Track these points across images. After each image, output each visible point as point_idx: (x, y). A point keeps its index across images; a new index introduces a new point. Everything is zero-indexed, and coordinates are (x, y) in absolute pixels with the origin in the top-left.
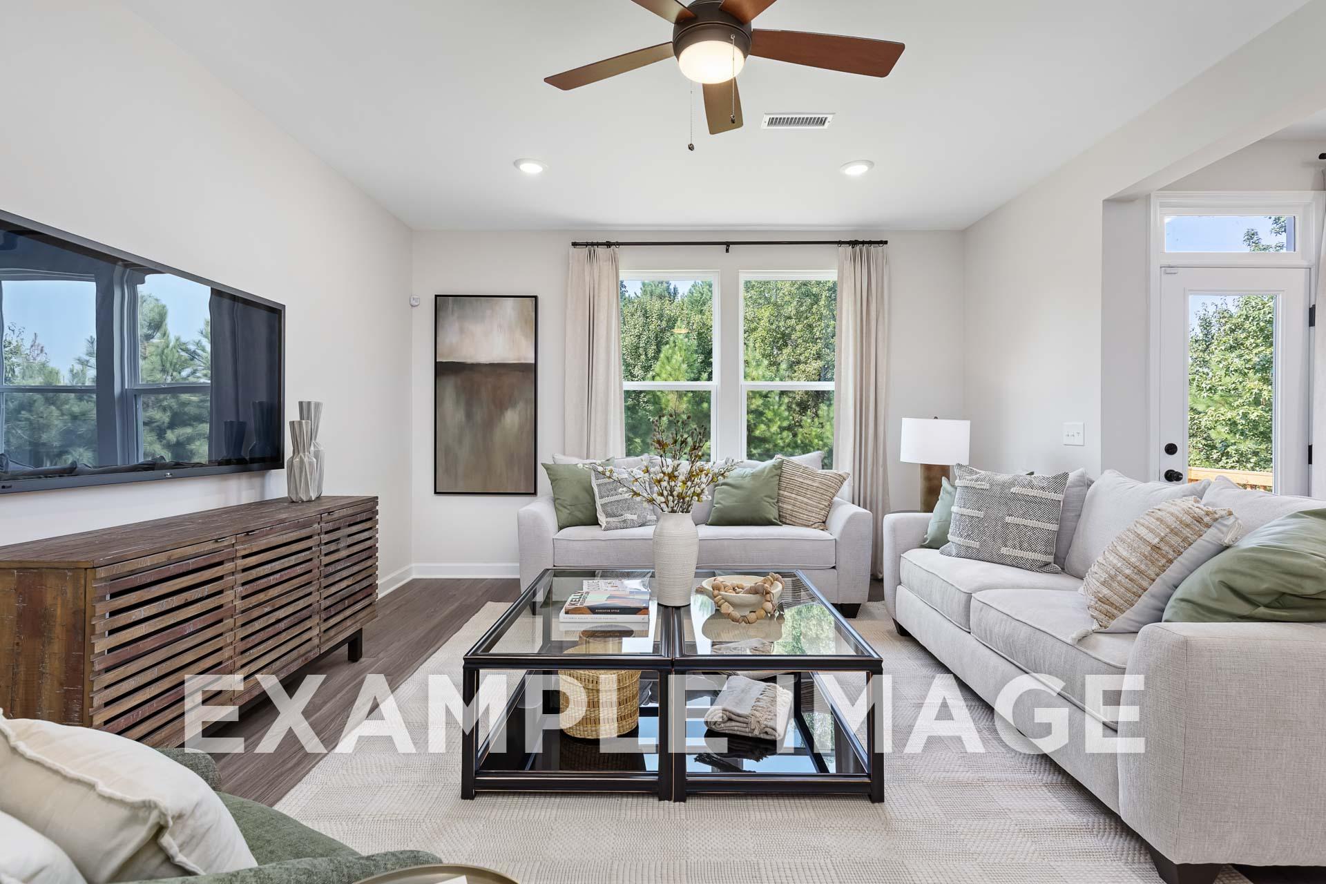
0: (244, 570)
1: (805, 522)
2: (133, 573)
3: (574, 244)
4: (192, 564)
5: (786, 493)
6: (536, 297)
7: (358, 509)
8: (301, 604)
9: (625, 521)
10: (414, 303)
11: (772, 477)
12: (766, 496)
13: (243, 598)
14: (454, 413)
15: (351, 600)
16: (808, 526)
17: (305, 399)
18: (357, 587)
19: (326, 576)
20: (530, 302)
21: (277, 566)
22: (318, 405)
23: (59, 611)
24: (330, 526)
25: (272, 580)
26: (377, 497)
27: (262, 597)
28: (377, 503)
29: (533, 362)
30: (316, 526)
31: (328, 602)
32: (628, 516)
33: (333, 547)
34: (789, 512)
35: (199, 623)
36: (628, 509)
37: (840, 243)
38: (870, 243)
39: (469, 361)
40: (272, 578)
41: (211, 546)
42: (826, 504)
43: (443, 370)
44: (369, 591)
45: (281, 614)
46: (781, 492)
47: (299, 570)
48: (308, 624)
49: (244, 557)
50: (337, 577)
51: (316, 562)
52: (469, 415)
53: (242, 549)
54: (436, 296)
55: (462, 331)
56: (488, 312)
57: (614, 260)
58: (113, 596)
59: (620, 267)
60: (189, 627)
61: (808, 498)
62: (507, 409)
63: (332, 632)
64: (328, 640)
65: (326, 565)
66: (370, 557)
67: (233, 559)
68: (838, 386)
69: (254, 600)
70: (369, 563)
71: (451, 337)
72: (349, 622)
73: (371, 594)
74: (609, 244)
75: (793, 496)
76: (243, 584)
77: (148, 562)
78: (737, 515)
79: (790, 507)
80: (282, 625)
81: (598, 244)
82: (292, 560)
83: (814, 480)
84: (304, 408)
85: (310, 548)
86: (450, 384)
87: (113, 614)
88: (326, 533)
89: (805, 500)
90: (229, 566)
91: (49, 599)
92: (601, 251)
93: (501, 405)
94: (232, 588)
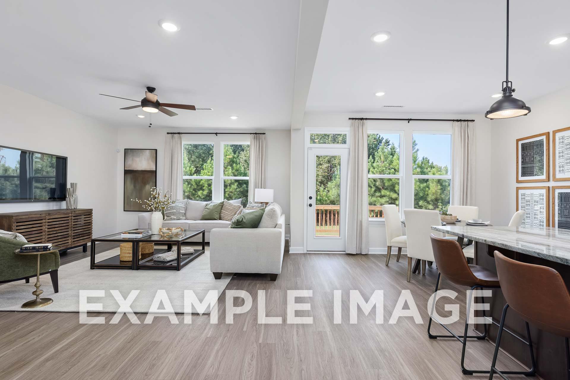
0: (48, 222)
1: (226, 219)
2: (21, 219)
3: (168, 133)
4: (34, 219)
5: (223, 211)
6: (156, 150)
7: (85, 212)
8: (65, 233)
9: (171, 218)
10: (118, 151)
11: (219, 206)
12: (216, 212)
13: (48, 229)
14: (130, 186)
15: (82, 235)
16: (227, 220)
17: (72, 182)
18: (85, 232)
19: (74, 228)
20: (154, 151)
21: (58, 223)
22: (76, 184)
23: (6, 225)
24: (75, 215)
25: (56, 226)
26: (92, 209)
27: (53, 229)
28: (92, 211)
29: (155, 170)
30: (70, 214)
31: (74, 234)
32: (173, 217)
33: (76, 221)
34: (223, 216)
35: (36, 232)
36: (173, 215)
37: (251, 134)
38: (260, 134)
39: (135, 169)
40: (56, 225)
41: (39, 216)
42: (234, 214)
43: (127, 172)
44: (89, 234)
45: (59, 234)
46: (222, 210)
47: (64, 225)
48: (67, 239)
49: (48, 219)
50: (77, 228)
51: (70, 223)
52: (135, 186)
53: (48, 217)
54: (125, 149)
55: (133, 160)
56: (141, 154)
57: (181, 138)
58: (17, 223)
59: (182, 140)
60: (34, 232)
61: (228, 212)
62: (146, 185)
63: (76, 242)
64: (74, 244)
65: (74, 225)
66: (90, 225)
67: (45, 219)
68: (250, 178)
69: (51, 230)
70: (89, 226)
71: (129, 162)
72: (81, 241)
73: (90, 235)
74: (179, 133)
75: (224, 211)
76: (48, 226)
77: (24, 217)
78: (207, 217)
79: (223, 215)
80: (59, 237)
81: (175, 133)
82: (62, 222)
83: (231, 207)
84: (72, 185)
85: (68, 220)
86: (129, 177)
87: (17, 226)
88: (74, 217)
89: (228, 213)
90: (44, 221)
91: (4, 222)
92: (176, 135)
93: (145, 183)
94: (45, 226)
